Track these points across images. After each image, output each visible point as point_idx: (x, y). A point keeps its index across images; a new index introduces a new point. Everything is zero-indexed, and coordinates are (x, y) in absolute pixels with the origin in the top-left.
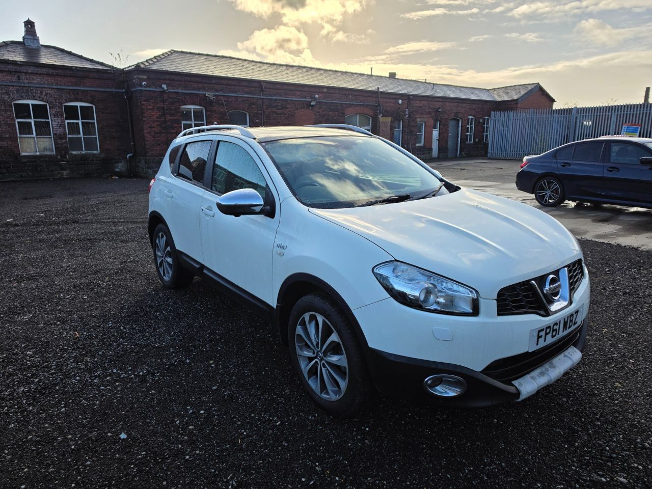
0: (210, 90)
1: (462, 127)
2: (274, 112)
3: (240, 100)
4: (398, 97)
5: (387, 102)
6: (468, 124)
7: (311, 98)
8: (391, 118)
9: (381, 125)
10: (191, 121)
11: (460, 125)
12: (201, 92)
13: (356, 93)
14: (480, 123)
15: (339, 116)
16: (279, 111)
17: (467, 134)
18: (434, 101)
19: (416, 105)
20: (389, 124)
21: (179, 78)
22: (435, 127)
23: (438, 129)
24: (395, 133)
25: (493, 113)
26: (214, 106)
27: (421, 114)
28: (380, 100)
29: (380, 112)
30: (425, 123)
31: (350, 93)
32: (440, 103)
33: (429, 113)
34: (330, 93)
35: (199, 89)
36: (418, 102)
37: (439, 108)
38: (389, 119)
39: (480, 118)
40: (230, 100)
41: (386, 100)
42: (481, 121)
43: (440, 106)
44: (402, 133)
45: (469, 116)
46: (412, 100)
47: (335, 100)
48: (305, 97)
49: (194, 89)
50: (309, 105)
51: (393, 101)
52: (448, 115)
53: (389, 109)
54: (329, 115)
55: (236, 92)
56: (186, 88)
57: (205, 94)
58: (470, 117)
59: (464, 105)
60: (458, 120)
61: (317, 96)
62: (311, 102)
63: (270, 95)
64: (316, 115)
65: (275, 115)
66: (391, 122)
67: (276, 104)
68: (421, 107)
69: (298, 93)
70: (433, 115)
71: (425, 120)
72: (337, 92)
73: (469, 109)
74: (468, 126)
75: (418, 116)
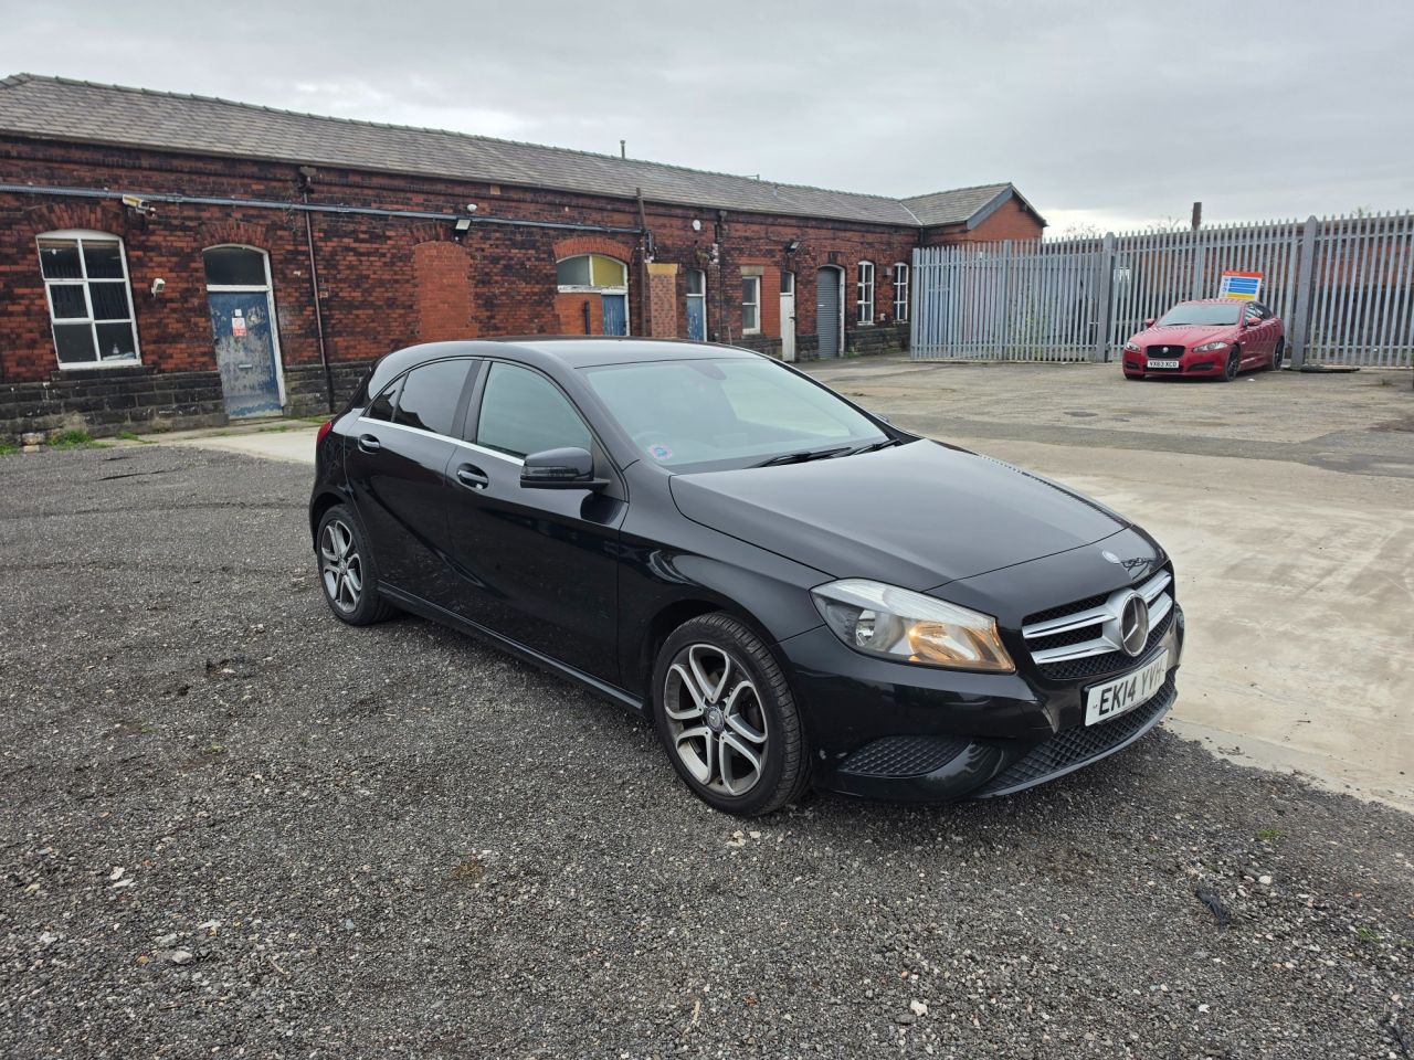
0: (134, 186)
1: (846, 286)
2: (348, 249)
3: (239, 216)
4: (692, 214)
5: (664, 226)
6: (860, 280)
7: (456, 211)
8: (676, 266)
9: (652, 284)
10: (80, 275)
11: (842, 282)
12: (105, 192)
13: (581, 201)
14: (886, 277)
15: (538, 259)
16: (363, 247)
17: (859, 302)
18: (780, 225)
19: (738, 234)
20: (673, 281)
21: (25, 149)
22: (785, 289)
23: (792, 293)
24: (690, 303)
25: (916, 251)
26: (153, 233)
27: (750, 255)
28: (646, 220)
29: (647, 250)
30: (761, 277)
31: (565, 200)
32: (795, 230)
33: (770, 253)
34: (509, 200)
35: (98, 185)
36: (739, 226)
37: (792, 242)
38: (672, 269)
39: (888, 265)
40: (205, 215)
41: (661, 220)
42: (889, 272)
43: (794, 237)
44: (707, 302)
45: (861, 260)
46: (726, 221)
47: (524, 218)
48: (439, 209)
49: (81, 183)
50: (452, 232)
51: (679, 223)
52: (814, 259)
53: (668, 242)
54: (511, 259)
55: (224, 194)
56: (51, 179)
57: (120, 200)
58: (864, 263)
59: (848, 234)
60: (837, 273)
61: (472, 207)
62: (455, 222)
63: (332, 202)
64: (473, 258)
65: (351, 258)
66: (678, 275)
67: (351, 227)
68: (747, 239)
69: (420, 198)
70: (778, 257)
71: (761, 270)
72: (529, 196)
73: (862, 243)
74: (860, 285)
75: (744, 260)
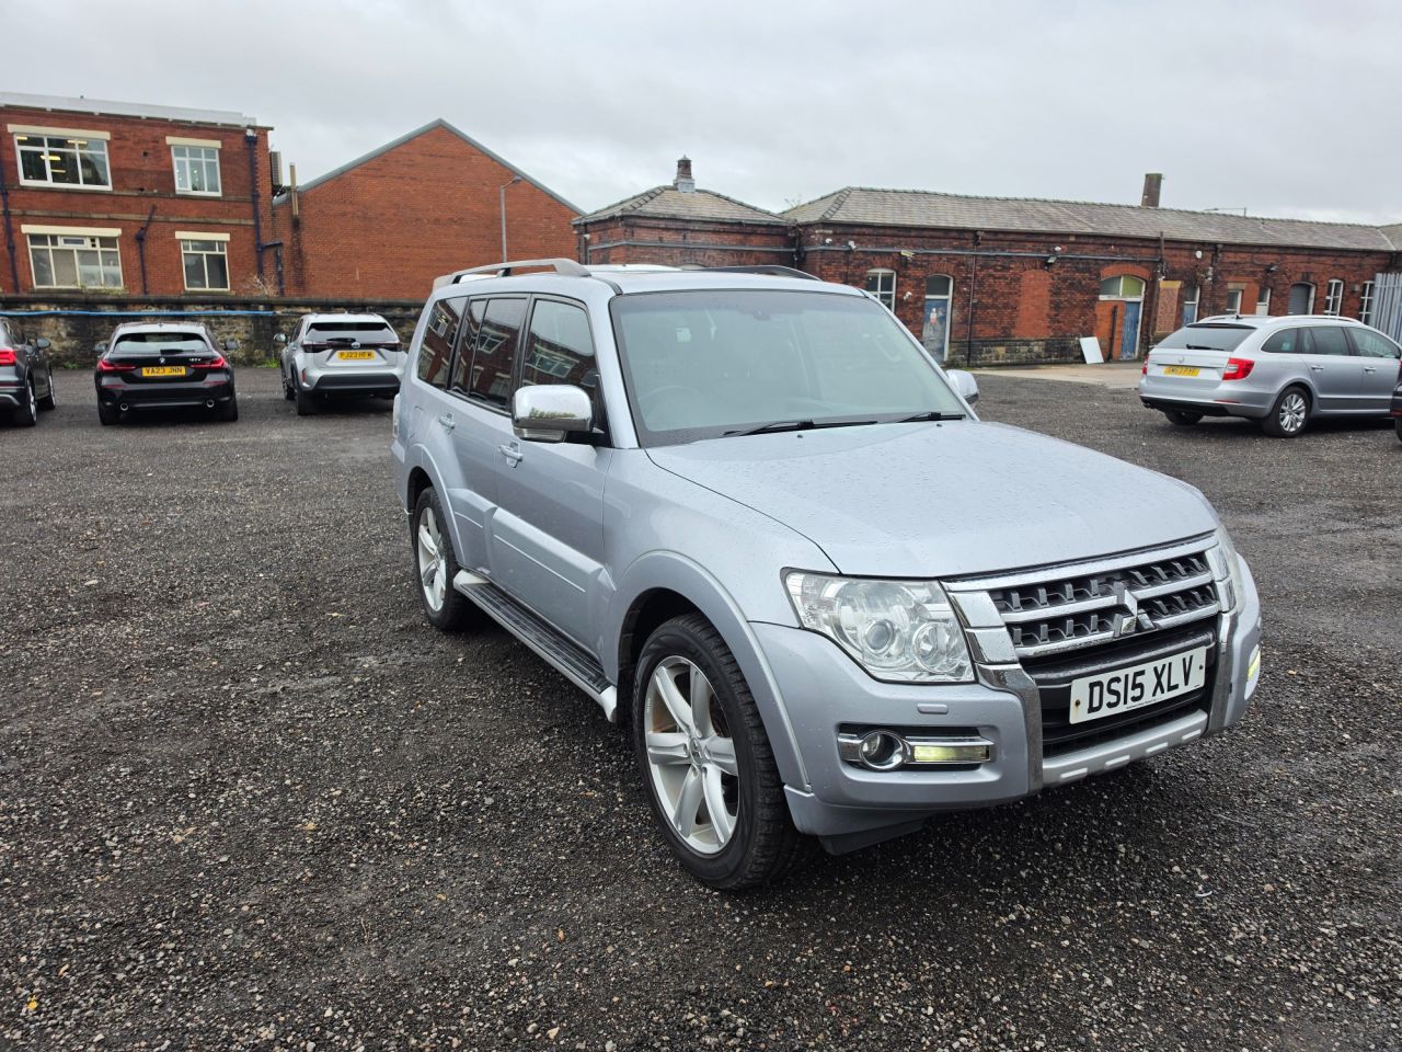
0: (907, 246)
1: (1315, 299)
2: (990, 275)
3: (945, 259)
4: (1196, 247)
5: (1175, 256)
6: (1329, 294)
7: (1049, 251)
8: (1180, 283)
9: (1162, 294)
10: (877, 291)
11: (1313, 295)
12: (896, 250)
13: (1122, 242)
14: (1354, 292)
15: (1090, 279)
16: (998, 274)
17: (1326, 311)
18: (1263, 253)
19: (1229, 260)
20: (1176, 293)
21: (871, 231)
22: (1261, 299)
23: (1267, 303)
24: (1186, 309)
25: (1379, 276)
26: (908, 269)
27: (1236, 275)
28: (1164, 252)
29: (1162, 272)
30: (1243, 291)
31: (1113, 242)
32: (1276, 257)
33: (1253, 273)
34: (1078, 243)
35: (893, 246)
36: (1231, 255)
37: (1272, 265)
38: (1177, 285)
39: (1357, 282)
40: (931, 259)
41: (1174, 252)
42: (1357, 288)
43: (1274, 262)
44: (1199, 308)
45: (1331, 278)
46: (1221, 251)
47: (1086, 254)
48: (1039, 251)
49: (887, 246)
50: (1045, 264)
51: (1186, 253)
52: (1289, 278)
53: (1177, 267)
54: (1074, 279)
55: (940, 247)
56: (877, 244)
57: (900, 253)
58: (1334, 281)
59: (1322, 259)
60: (1309, 288)
61: (1058, 248)
62: (1048, 258)
63: (987, 249)
64: (1053, 279)
65: (991, 280)
66: (1181, 289)
67: (994, 263)
68: (1236, 263)
69: (1030, 245)
70: (1259, 276)
71: (1244, 286)
72: (1091, 240)
73: (1333, 265)
74: (1328, 298)
75: (1231, 278)
